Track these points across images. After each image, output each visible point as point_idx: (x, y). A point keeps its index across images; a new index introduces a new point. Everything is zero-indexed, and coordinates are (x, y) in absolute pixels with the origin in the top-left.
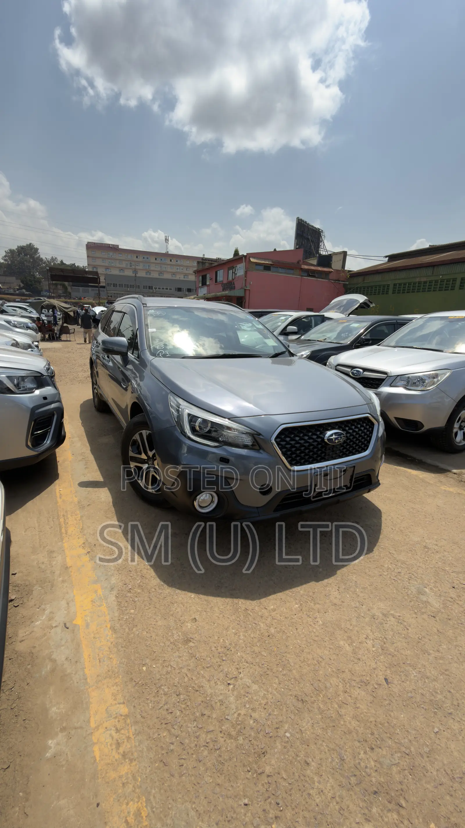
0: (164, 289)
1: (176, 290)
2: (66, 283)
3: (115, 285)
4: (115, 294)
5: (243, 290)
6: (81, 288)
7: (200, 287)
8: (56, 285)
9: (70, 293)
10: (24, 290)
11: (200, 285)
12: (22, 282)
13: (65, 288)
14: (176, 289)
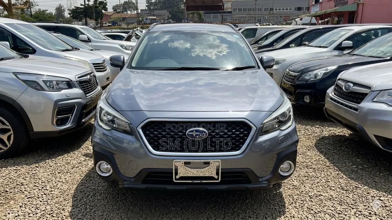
0: (284, 9)
1: (295, 10)
2: (201, 12)
3: (240, 10)
4: (239, 17)
5: (356, 5)
6: (212, 15)
7: (313, 5)
8: (193, 14)
9: (203, 20)
10: (171, 20)
11: (314, 3)
12: (170, 13)
13: (200, 15)
14: (296, 8)
